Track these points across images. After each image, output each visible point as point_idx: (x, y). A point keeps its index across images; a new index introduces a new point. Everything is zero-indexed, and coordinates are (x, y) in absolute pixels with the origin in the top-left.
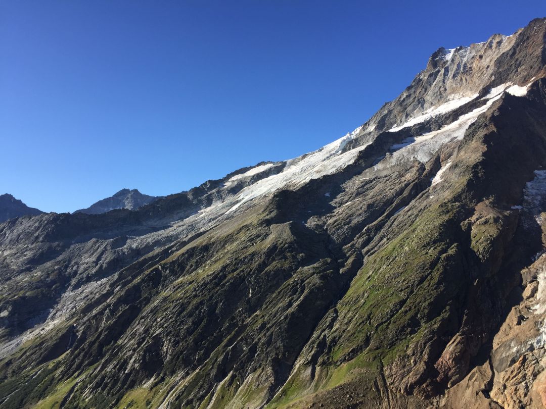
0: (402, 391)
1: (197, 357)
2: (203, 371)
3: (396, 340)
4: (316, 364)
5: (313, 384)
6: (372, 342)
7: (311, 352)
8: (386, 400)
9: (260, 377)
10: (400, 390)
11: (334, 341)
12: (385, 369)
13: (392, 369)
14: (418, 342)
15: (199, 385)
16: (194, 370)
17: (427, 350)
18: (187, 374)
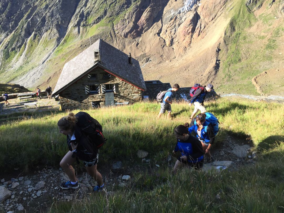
0: (123, 36)
1: (11, 26)
2: (17, 33)
3: (120, 12)
4: (80, 26)
5: (80, 36)
6: (108, 13)
7: (76, 20)
8: (116, 41)
9: (51, 34)
10: (122, 36)
11: (88, 14)
12: (114, 26)
13: (118, 26)
14: (130, 12)
15: (16, 40)
16: (11, 32)
17: (134, 16)
18: (8, 35)
